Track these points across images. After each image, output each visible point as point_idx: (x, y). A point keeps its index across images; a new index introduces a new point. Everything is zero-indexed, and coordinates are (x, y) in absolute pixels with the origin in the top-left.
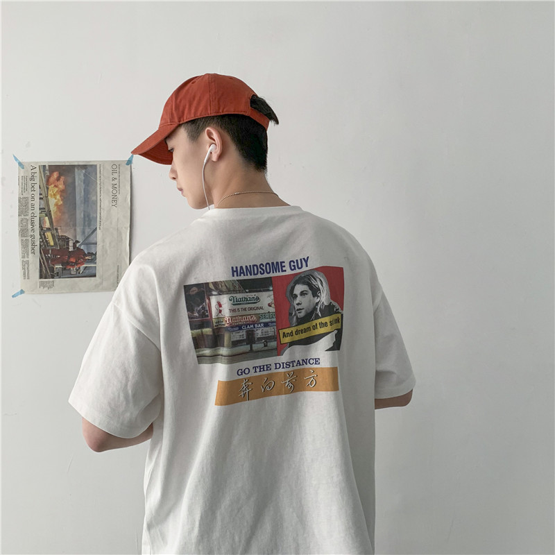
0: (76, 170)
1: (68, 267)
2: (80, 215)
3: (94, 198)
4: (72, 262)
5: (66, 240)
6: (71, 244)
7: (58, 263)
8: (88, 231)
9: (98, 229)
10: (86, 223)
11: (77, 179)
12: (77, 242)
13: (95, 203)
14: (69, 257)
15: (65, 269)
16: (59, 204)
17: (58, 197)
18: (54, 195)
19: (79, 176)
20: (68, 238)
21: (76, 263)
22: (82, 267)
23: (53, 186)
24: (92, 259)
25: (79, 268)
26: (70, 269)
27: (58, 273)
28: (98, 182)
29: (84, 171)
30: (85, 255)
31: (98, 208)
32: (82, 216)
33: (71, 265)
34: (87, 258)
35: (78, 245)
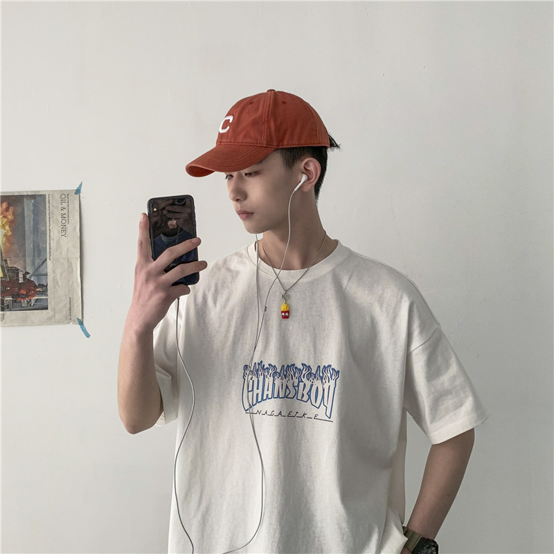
0: (25, 200)
1: (19, 300)
2: (29, 246)
3: (43, 229)
4: (23, 295)
5: (16, 271)
6: (21, 275)
7: (8, 295)
8: (38, 262)
9: (48, 259)
10: (36, 254)
11: (26, 209)
12: (28, 273)
13: (44, 233)
14: (19, 290)
15: (15, 301)
16: (8, 235)
17: (7, 227)
18: (3, 226)
19: (28, 206)
20: (18, 269)
21: (27, 295)
22: (33, 299)
23: (2, 217)
24: (43, 291)
25: (30, 300)
26: (20, 302)
27: (8, 305)
28: (48, 212)
29: (33, 201)
30: (36, 287)
31: (48, 238)
32: (32, 246)
33: (22, 298)
34: (37, 290)
35: (28, 276)
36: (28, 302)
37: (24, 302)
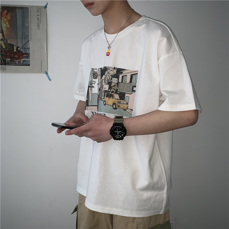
0: (17, 10)
1: (14, 60)
2: (20, 33)
3: (27, 25)
4: (16, 58)
5: (13, 46)
6: (15, 48)
7: (8, 58)
8: (24, 42)
9: (30, 40)
10: (23, 37)
11: (17, 14)
12: (19, 47)
13: (28, 27)
14: (14, 55)
15: (12, 61)
16: (8, 27)
17: (7, 23)
18: (5, 22)
19: (19, 13)
20: (13, 45)
21: (18, 58)
22: (22, 60)
23: (4, 17)
24: (27, 57)
25: (20, 61)
26: (15, 61)
27: (8, 63)
28: (30, 17)
29: (21, 10)
30: (23, 54)
31: (30, 30)
32: (21, 34)
33: (16, 59)
34: (24, 56)
35: (19, 49)
36: (19, 62)
37: (17, 62)
